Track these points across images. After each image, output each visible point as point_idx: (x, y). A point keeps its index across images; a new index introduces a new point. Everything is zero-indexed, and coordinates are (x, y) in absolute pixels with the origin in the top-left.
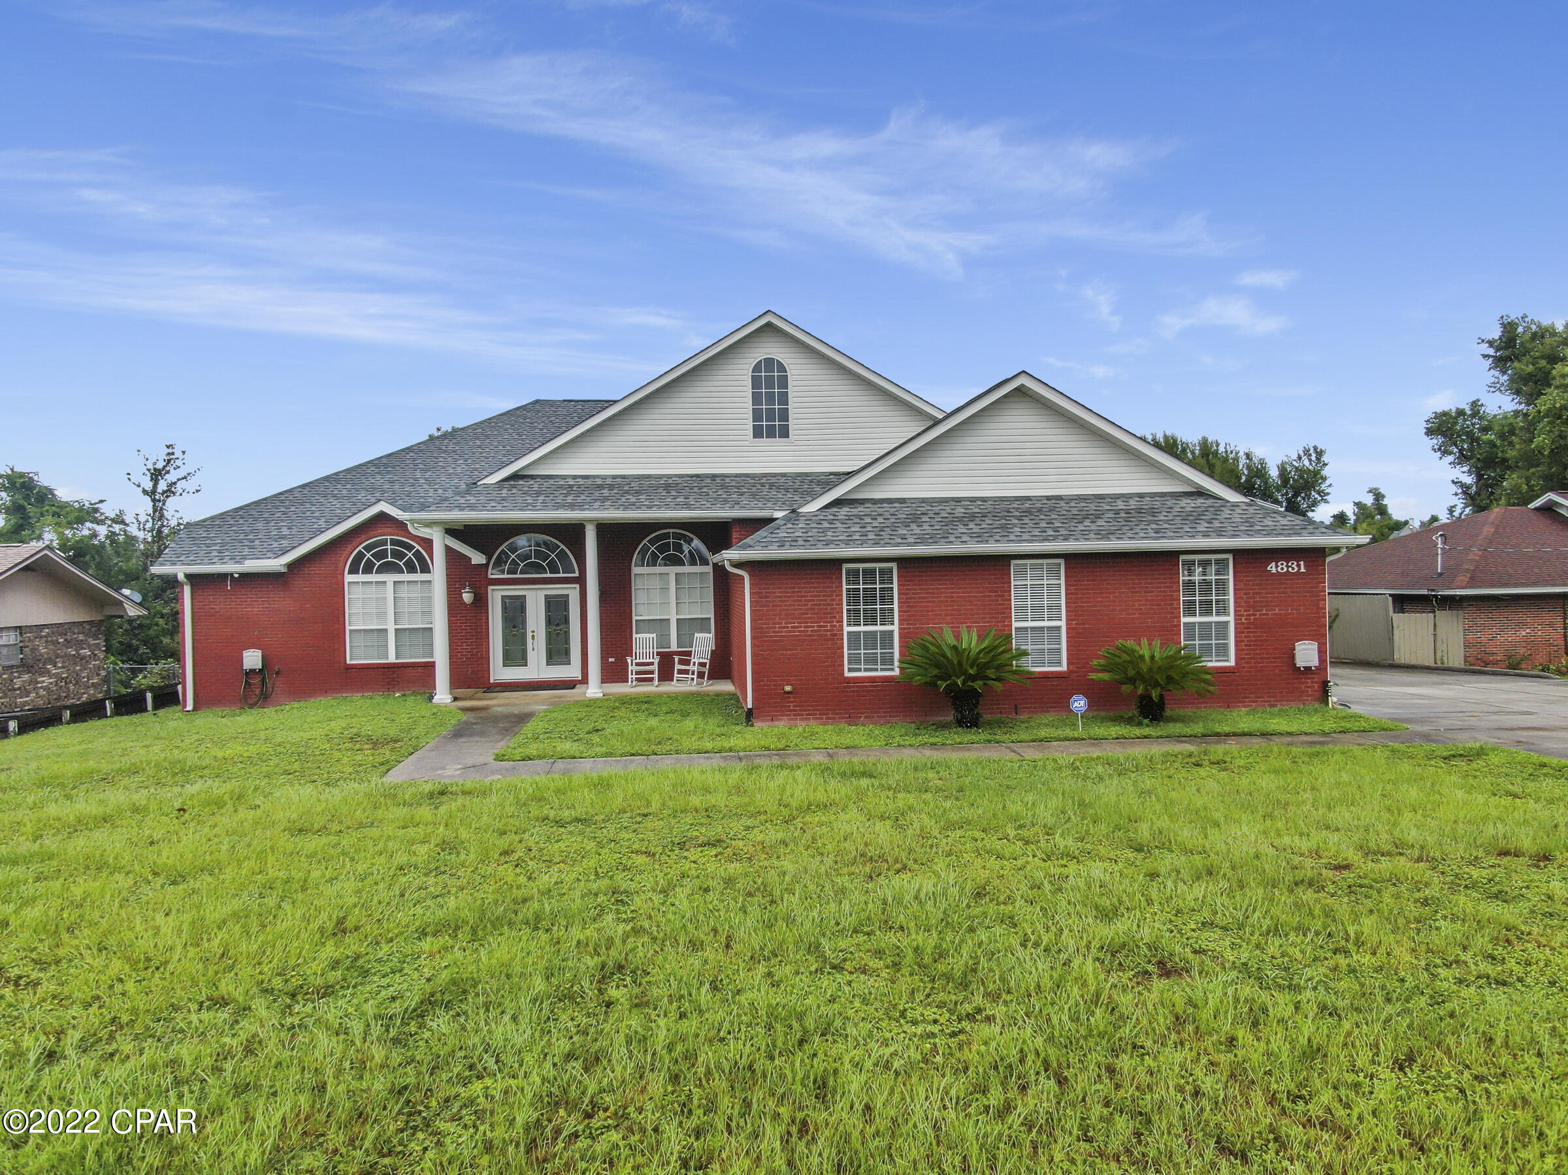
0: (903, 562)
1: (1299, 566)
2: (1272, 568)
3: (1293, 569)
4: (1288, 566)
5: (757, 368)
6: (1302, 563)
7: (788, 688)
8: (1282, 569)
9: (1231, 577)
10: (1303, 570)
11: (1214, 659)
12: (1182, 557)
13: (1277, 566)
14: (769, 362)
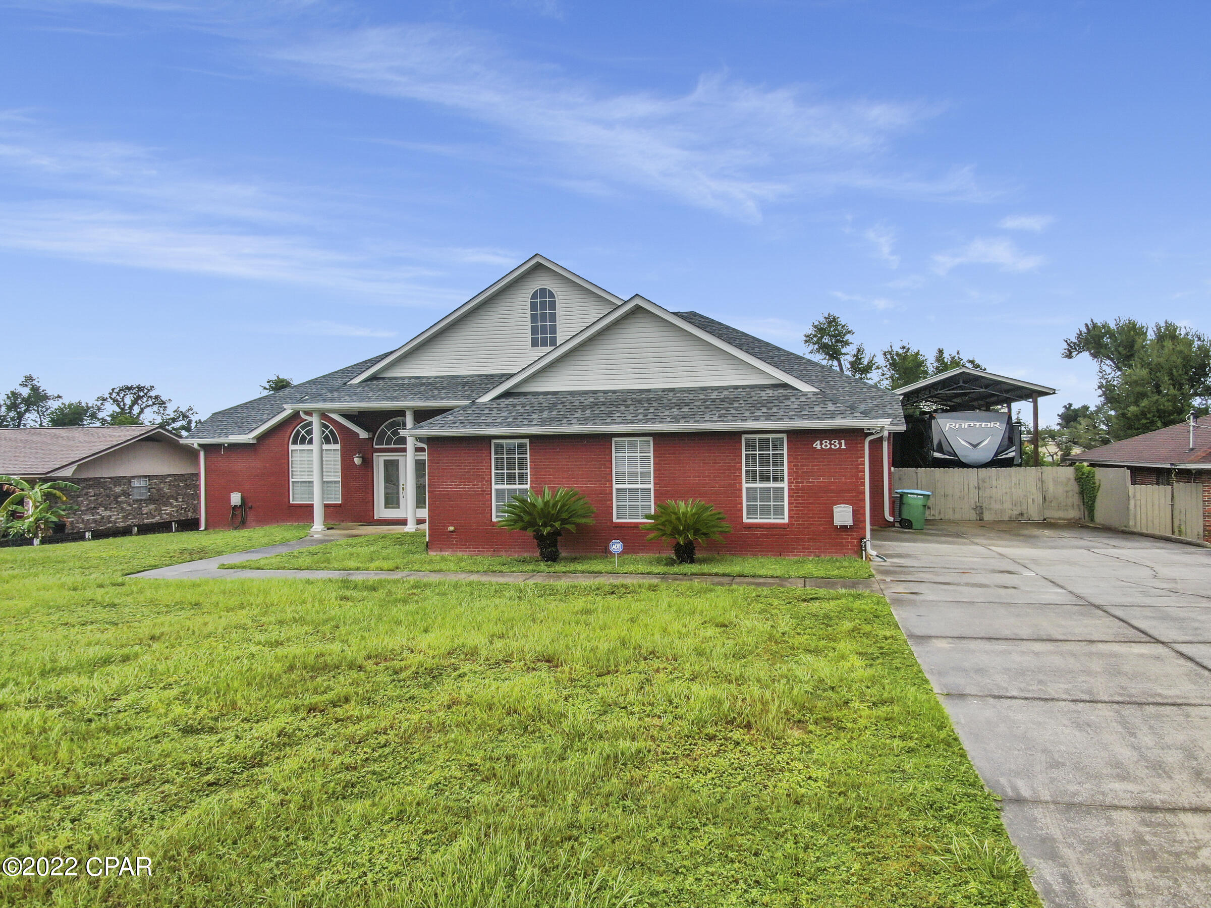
0: (534, 438)
1: (840, 444)
2: (817, 445)
3: (835, 446)
4: (831, 444)
5: (534, 296)
6: (843, 441)
7: (451, 528)
8: (826, 446)
9: (785, 452)
10: (843, 447)
11: (772, 517)
12: (744, 437)
13: (821, 444)
14: (543, 291)
